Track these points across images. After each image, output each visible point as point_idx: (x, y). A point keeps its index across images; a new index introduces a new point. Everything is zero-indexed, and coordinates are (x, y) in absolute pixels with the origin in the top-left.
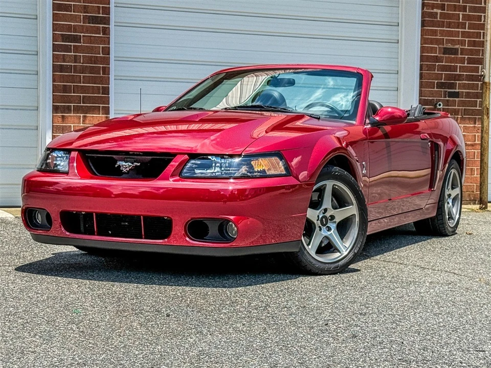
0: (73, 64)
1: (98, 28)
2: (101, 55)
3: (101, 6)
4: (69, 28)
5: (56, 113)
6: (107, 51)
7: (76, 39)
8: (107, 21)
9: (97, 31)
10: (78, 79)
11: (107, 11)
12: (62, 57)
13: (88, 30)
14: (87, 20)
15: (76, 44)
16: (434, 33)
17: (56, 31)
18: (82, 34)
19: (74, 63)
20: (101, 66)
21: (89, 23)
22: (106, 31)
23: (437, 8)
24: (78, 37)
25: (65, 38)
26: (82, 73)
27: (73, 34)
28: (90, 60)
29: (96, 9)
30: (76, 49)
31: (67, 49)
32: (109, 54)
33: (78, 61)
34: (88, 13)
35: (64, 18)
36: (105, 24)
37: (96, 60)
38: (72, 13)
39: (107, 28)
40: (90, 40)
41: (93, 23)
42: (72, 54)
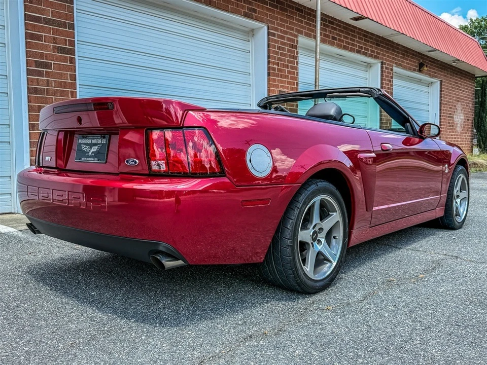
0: (46, 88)
1: (66, 58)
2: (69, 81)
3: (68, 39)
4: (41, 56)
5: (33, 130)
6: (74, 78)
7: (47, 66)
8: (72, 52)
9: (65, 60)
10: (51, 101)
11: (72, 43)
12: (36, 81)
13: (58, 59)
14: (56, 50)
15: (48, 70)
16: (274, 80)
17: (30, 57)
18: (53, 62)
19: (47, 86)
20: (70, 90)
21: (58, 53)
22: (72, 61)
23: (276, 64)
24: (50, 64)
25: (38, 64)
26: (54, 96)
27: (44, 61)
28: (60, 85)
29: (64, 41)
30: (48, 74)
31: (40, 74)
32: (75, 81)
33: (50, 85)
34: (57, 44)
35: (37, 46)
36: (71, 54)
37: (65, 85)
38: (43, 43)
39: (73, 58)
40: (60, 67)
41: (61, 53)
42: (45, 78)
